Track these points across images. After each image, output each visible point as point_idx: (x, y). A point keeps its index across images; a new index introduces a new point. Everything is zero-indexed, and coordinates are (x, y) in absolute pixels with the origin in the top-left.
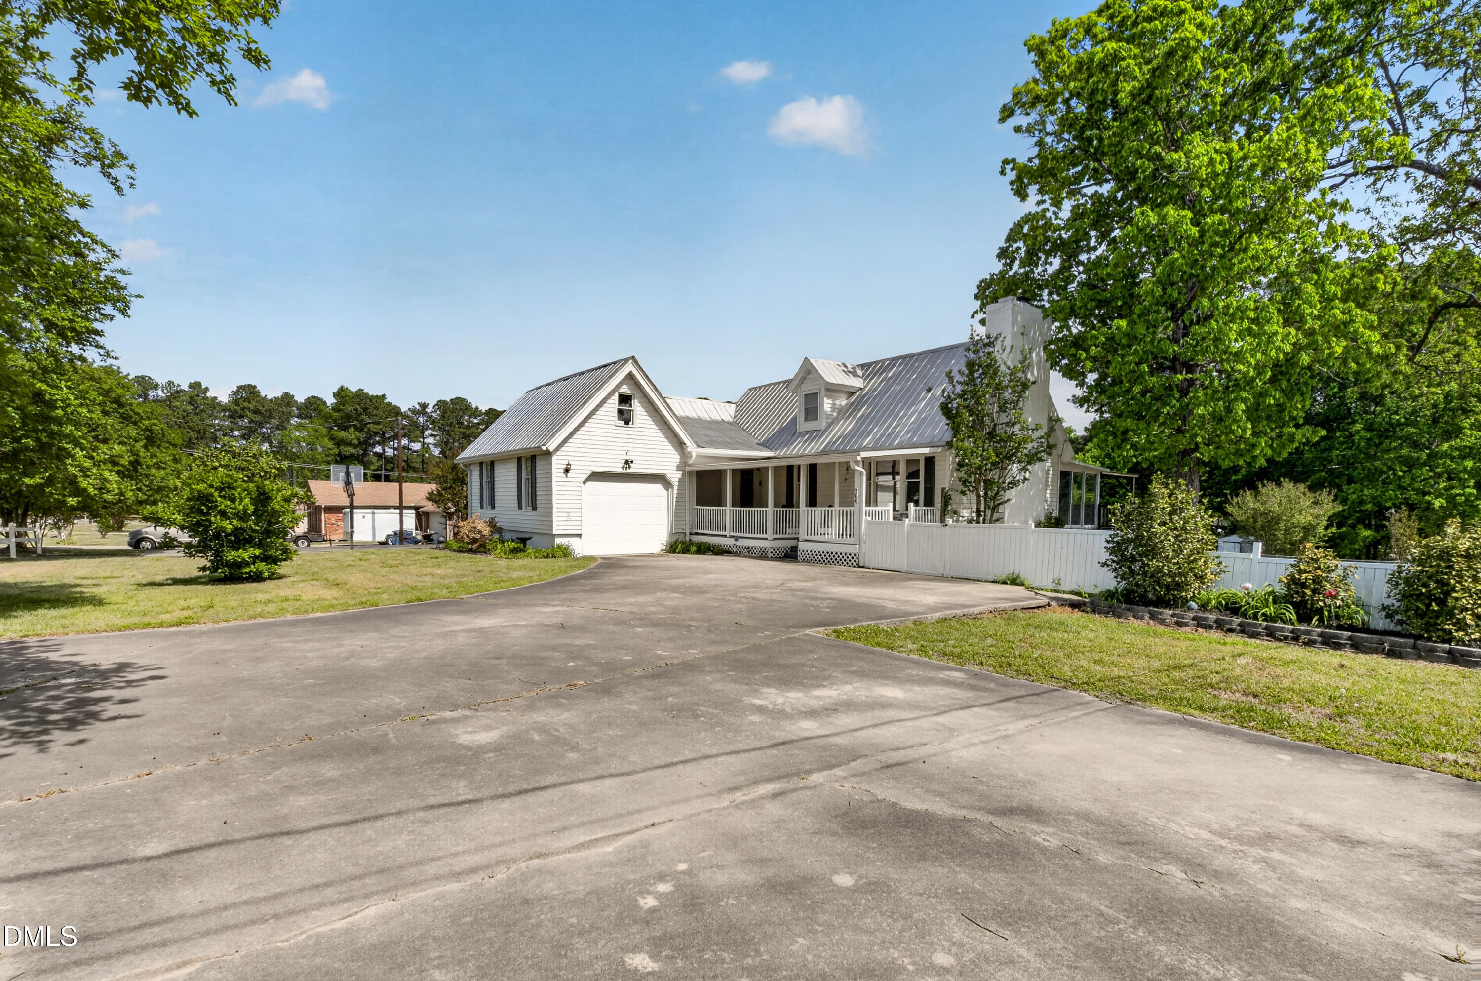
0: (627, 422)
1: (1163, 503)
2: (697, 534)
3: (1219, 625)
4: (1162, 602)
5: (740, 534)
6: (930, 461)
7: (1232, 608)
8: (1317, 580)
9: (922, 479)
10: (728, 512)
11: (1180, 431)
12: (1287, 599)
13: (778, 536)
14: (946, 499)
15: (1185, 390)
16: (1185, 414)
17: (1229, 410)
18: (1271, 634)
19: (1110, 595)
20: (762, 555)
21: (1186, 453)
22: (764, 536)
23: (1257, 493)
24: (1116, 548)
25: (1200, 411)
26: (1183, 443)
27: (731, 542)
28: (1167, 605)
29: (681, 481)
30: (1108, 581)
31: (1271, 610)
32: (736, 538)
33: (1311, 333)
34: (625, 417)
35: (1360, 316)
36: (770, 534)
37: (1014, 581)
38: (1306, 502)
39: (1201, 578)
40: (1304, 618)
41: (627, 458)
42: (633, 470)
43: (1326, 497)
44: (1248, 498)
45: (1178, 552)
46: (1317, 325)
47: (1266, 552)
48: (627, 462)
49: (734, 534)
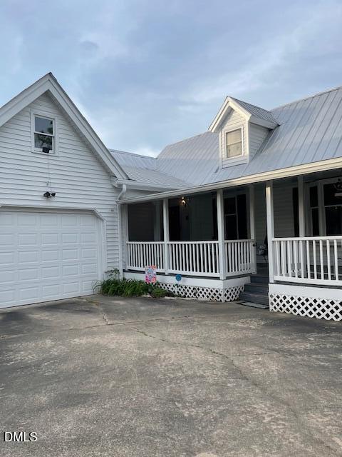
0: (46, 150)
2: (130, 271)
5: (184, 273)
10: (166, 248)
13: (230, 274)
22: (214, 274)
27: (173, 280)
32: (179, 277)
34: (45, 142)
36: (221, 273)
41: (49, 190)
42: (53, 203)
48: (47, 195)
49: (174, 272)
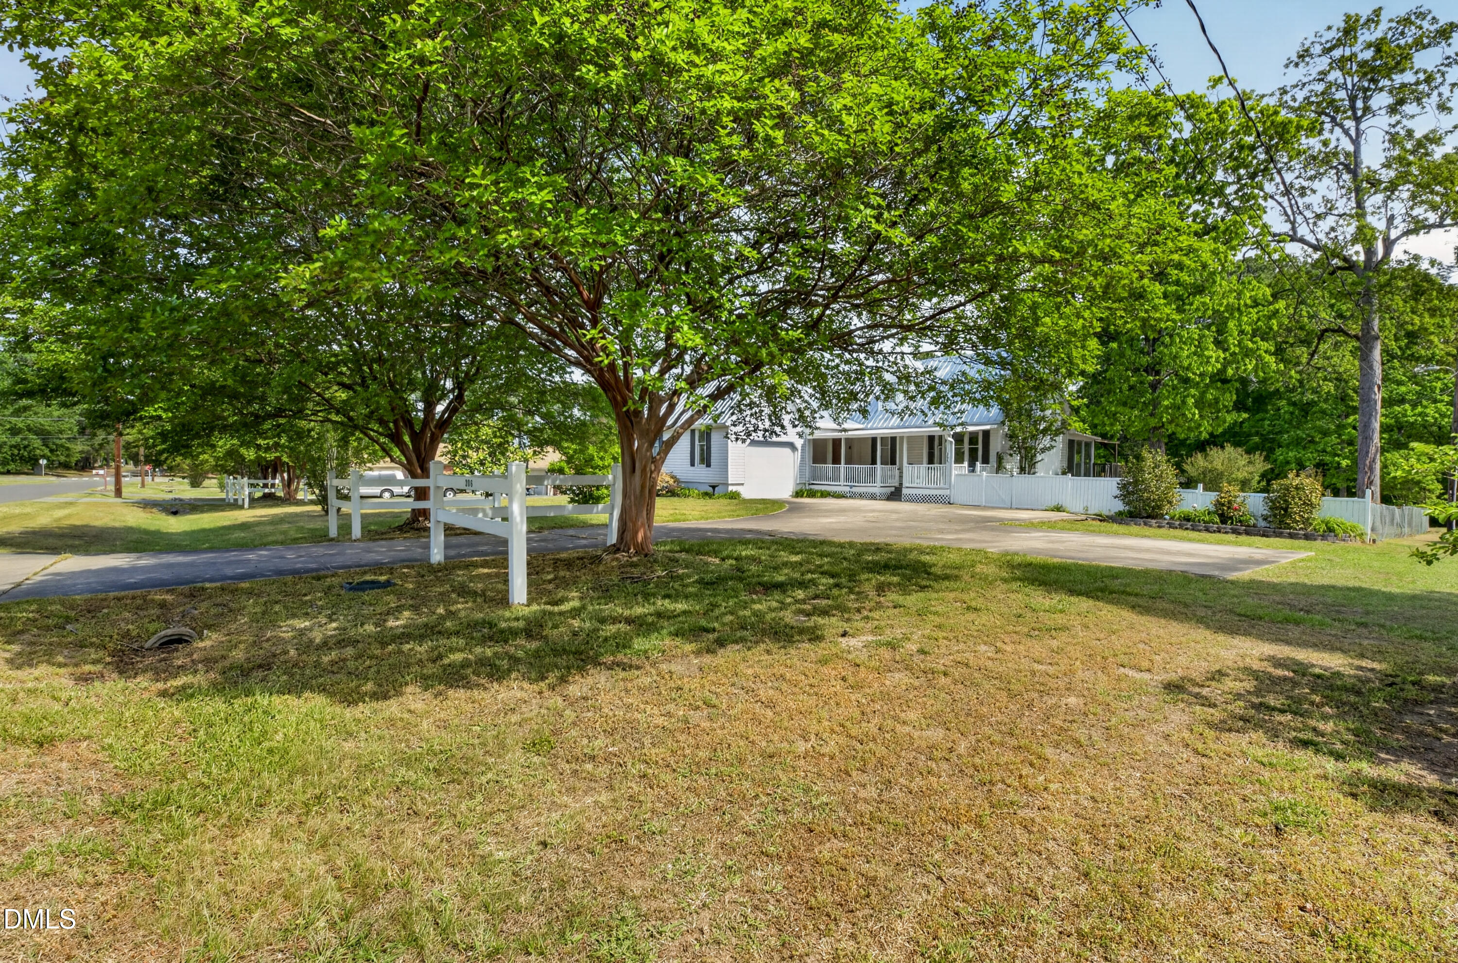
1: (1149, 463)
2: (816, 485)
3: (1181, 527)
4: (1149, 516)
5: (852, 484)
6: (986, 434)
7: (1187, 519)
8: (1229, 502)
9: (980, 446)
10: (842, 469)
11: (1152, 415)
12: (1215, 512)
14: (1000, 458)
15: (1154, 386)
16: (1156, 403)
17: (1184, 402)
18: (1207, 530)
19: (1120, 513)
20: (873, 497)
21: (1155, 428)
22: (873, 485)
23: (1206, 456)
24: (1123, 487)
25: (1166, 403)
26: (1153, 422)
27: (847, 489)
28: (1153, 518)
29: (803, 446)
30: (1119, 506)
31: (1207, 518)
32: (850, 487)
33: (1234, 354)
35: (1264, 345)
36: (878, 484)
37: (1058, 509)
38: (1242, 462)
39: (1170, 503)
40: (1223, 522)
42: (775, 439)
43: (1258, 458)
44: (1199, 459)
45: (1158, 489)
46: (1237, 350)
47: (1205, 489)
49: (848, 484)
